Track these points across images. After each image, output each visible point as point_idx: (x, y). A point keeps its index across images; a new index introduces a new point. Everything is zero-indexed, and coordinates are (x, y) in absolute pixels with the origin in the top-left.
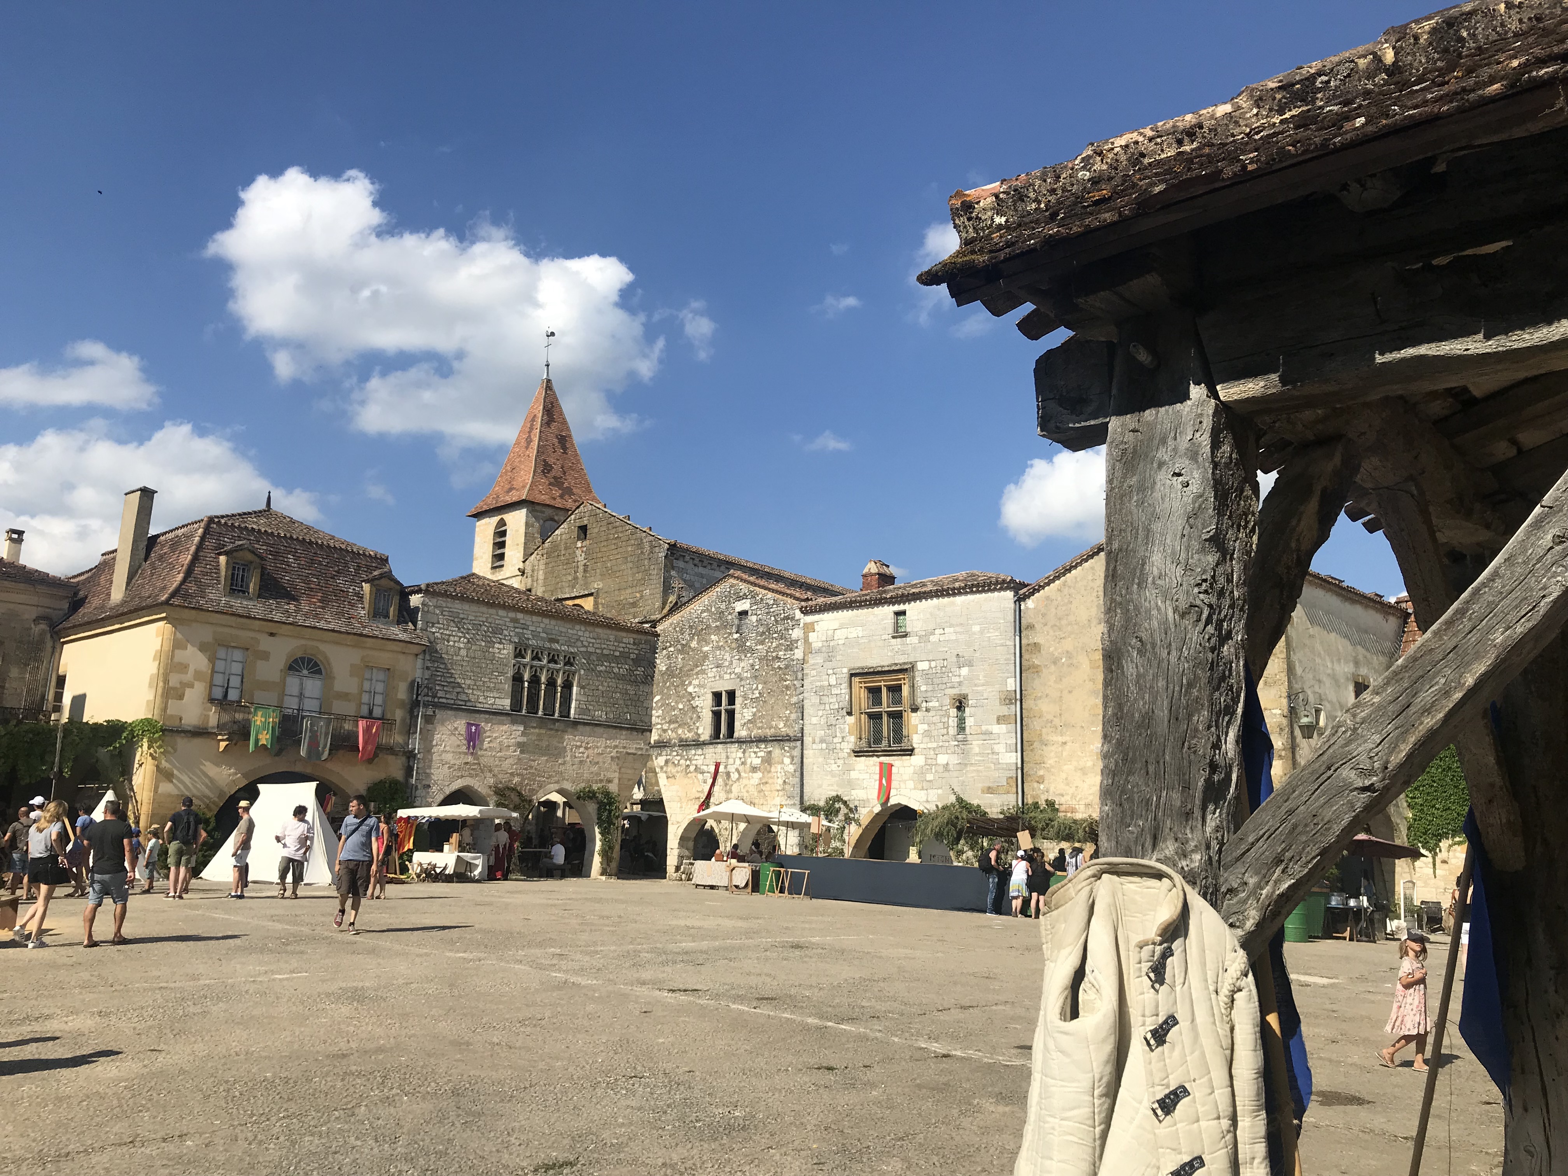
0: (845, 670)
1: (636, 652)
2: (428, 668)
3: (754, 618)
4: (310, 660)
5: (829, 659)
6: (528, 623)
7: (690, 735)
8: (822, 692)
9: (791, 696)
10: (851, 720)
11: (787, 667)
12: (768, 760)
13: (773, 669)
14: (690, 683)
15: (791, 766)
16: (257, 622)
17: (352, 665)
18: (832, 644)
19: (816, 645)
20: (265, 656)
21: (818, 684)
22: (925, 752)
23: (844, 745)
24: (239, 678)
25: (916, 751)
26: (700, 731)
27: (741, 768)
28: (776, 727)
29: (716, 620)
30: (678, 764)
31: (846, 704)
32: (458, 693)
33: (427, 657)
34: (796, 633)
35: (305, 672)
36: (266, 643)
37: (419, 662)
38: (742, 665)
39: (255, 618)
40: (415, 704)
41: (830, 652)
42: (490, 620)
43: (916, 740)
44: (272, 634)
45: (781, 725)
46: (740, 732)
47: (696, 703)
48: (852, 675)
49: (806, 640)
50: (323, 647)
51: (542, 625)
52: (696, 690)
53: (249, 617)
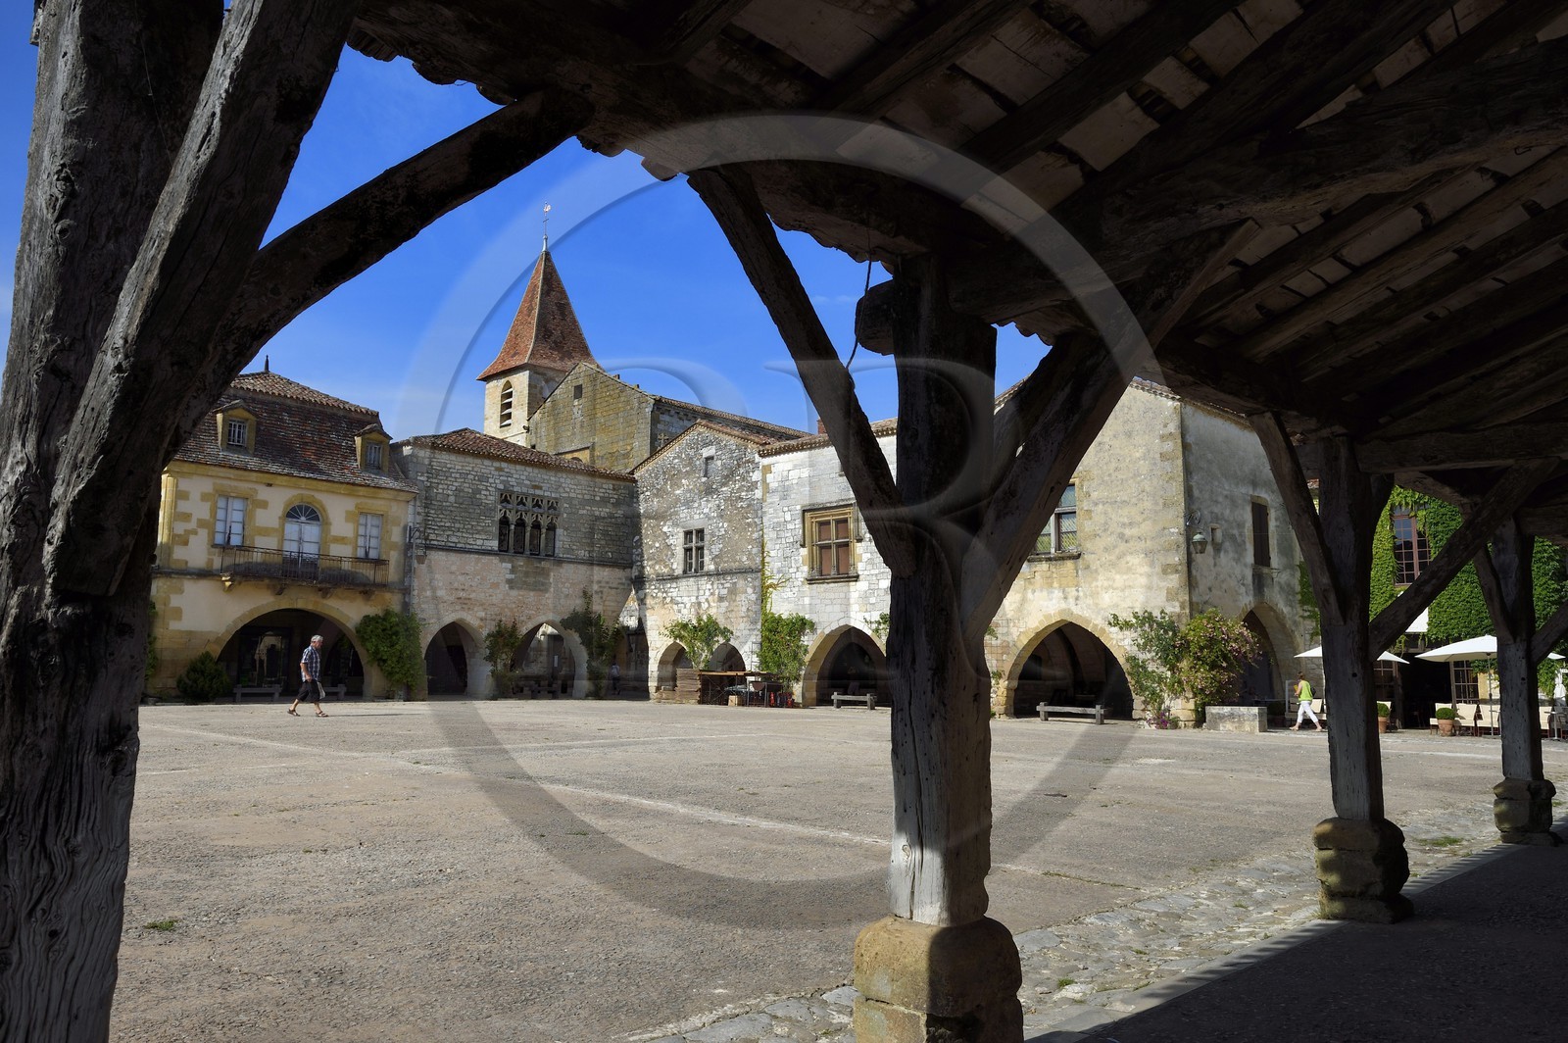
0: (798, 507)
1: (616, 496)
2: (419, 514)
3: (719, 463)
4: (307, 508)
5: (784, 498)
6: (513, 471)
7: (665, 570)
8: (779, 527)
9: (752, 532)
10: (804, 551)
11: (749, 506)
12: (733, 591)
13: (737, 509)
14: (664, 525)
15: (753, 595)
16: (255, 474)
17: (347, 512)
18: (787, 483)
19: (773, 485)
20: (264, 505)
21: (776, 520)
22: (868, 578)
23: (799, 575)
24: (241, 526)
25: (861, 577)
26: (675, 566)
27: (710, 599)
28: (740, 560)
29: (685, 466)
30: (657, 597)
31: (799, 537)
32: (448, 536)
33: (418, 503)
34: (756, 476)
35: (303, 519)
36: (263, 493)
37: (410, 509)
38: (710, 505)
39: (251, 470)
40: (408, 546)
41: (785, 492)
42: (475, 469)
43: (861, 568)
44: (270, 485)
45: (745, 558)
46: (710, 567)
47: (671, 541)
48: (804, 511)
49: (764, 480)
50: (319, 496)
51: (526, 473)
52: (670, 530)
53: (246, 470)
